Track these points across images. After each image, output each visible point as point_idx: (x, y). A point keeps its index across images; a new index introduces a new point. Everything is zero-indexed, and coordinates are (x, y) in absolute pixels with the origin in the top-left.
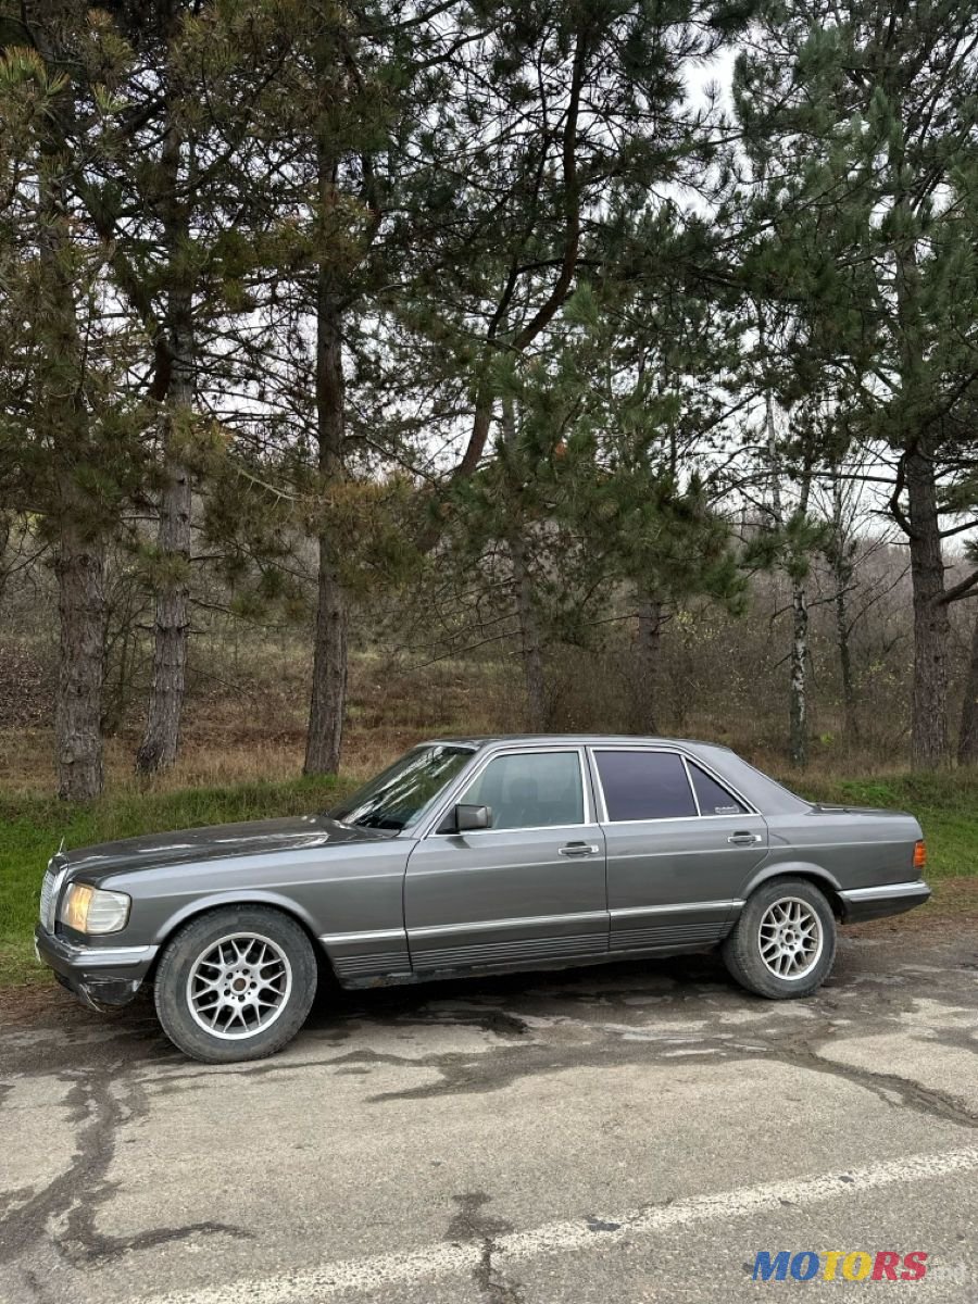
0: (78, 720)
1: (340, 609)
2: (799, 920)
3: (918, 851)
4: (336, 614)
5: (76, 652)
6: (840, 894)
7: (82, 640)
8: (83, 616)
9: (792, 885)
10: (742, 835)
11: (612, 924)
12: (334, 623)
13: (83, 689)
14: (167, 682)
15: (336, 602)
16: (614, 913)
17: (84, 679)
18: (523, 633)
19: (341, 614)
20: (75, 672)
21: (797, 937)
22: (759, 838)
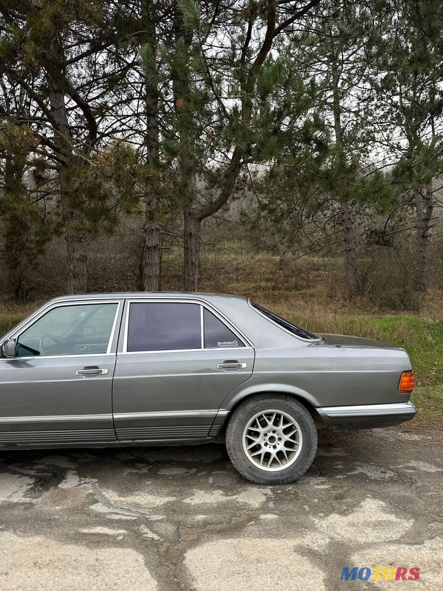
0: (75, 289)
1: (193, 231)
2: (282, 427)
3: (405, 379)
4: (191, 233)
5: (71, 258)
6: (317, 409)
7: (74, 252)
8: (74, 240)
9: (275, 400)
10: (231, 364)
11: (114, 424)
12: (190, 238)
13: (76, 275)
14: (151, 271)
15: (191, 227)
16: (117, 416)
17: (76, 270)
18: (345, 241)
19: (193, 233)
20: (72, 267)
21: (280, 439)
22: (244, 365)
